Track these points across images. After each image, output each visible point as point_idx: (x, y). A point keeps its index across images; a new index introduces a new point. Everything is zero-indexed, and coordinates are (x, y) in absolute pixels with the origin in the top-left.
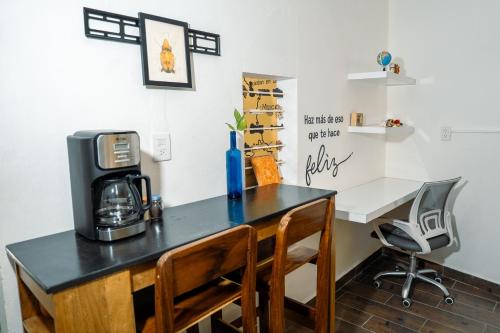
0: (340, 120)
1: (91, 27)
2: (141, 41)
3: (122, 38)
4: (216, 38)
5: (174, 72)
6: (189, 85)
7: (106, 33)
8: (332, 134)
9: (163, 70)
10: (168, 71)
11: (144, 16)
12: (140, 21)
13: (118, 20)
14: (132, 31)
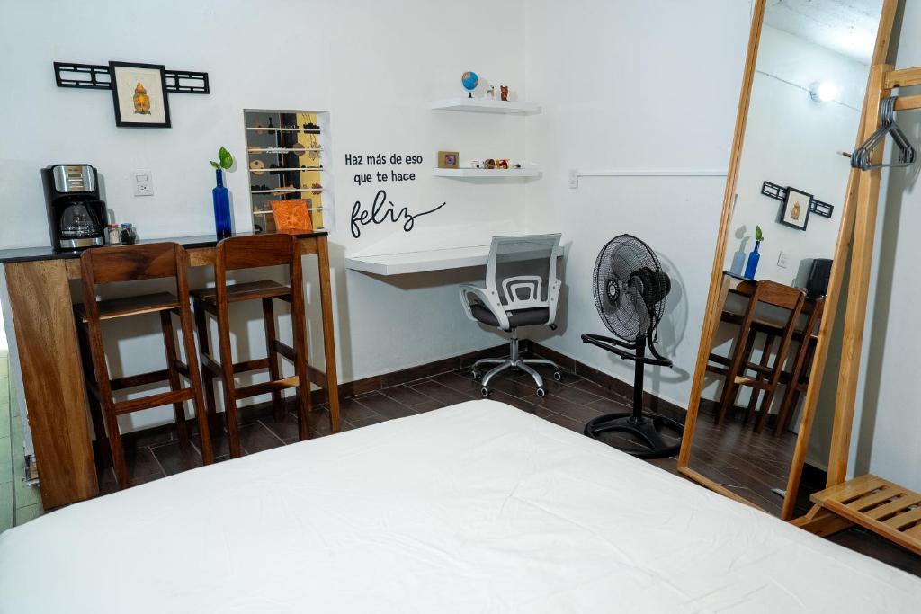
0: (417, 160)
1: (62, 78)
2: (112, 86)
3: (94, 85)
4: (205, 76)
5: (149, 113)
6: (168, 125)
7: (77, 82)
8: (401, 178)
9: (136, 112)
10: (143, 113)
11: (113, 65)
12: (111, 68)
13: (89, 70)
14: (103, 78)
